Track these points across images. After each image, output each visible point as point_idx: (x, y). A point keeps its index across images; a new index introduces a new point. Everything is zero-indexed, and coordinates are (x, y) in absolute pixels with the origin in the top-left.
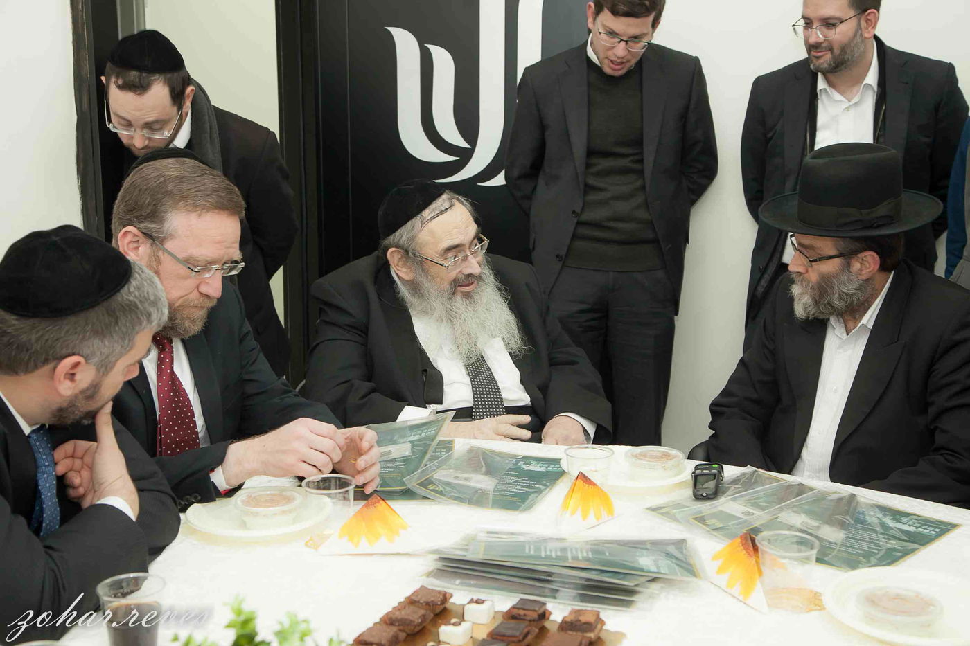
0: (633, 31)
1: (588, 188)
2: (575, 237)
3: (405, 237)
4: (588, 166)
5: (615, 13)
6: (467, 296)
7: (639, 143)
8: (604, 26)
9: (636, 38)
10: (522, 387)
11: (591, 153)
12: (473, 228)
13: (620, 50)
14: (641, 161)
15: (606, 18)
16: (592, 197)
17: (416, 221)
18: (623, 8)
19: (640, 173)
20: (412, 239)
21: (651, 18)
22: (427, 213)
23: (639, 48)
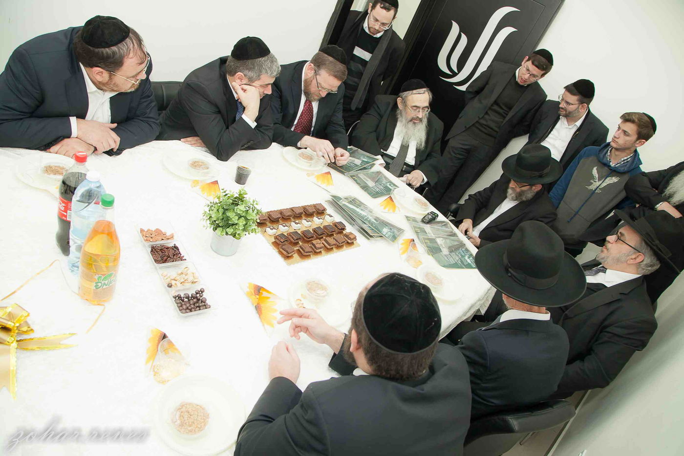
0: (535, 73)
1: (487, 113)
2: (473, 125)
3: (405, 95)
4: (492, 105)
5: (533, 63)
6: (414, 123)
7: (510, 108)
8: (527, 66)
9: (534, 76)
10: (414, 159)
11: (496, 103)
12: (427, 104)
13: (527, 76)
14: (507, 115)
15: (529, 63)
16: (487, 117)
17: (411, 92)
18: (536, 63)
19: (504, 117)
20: (406, 97)
21: (543, 72)
22: (415, 91)
23: (533, 80)
